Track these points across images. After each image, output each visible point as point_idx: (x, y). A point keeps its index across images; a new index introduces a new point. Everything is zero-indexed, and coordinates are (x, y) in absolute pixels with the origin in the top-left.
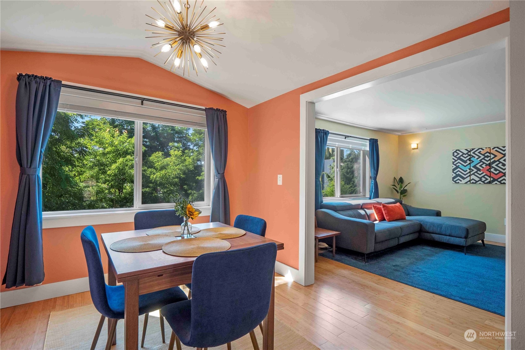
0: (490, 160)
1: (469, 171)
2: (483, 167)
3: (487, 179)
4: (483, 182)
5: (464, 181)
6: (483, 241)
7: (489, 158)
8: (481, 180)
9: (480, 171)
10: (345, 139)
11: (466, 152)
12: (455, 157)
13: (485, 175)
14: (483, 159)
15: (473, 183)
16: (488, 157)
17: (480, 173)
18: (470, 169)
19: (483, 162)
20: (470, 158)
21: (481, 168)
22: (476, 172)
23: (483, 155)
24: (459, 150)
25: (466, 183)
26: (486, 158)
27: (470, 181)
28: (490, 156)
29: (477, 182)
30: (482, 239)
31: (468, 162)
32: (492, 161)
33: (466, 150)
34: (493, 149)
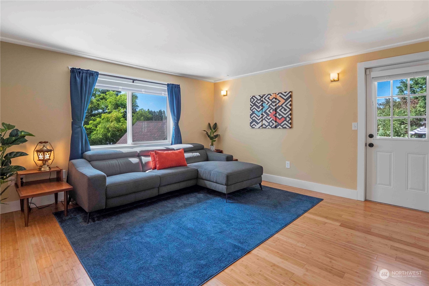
0: (276, 105)
1: (261, 116)
2: (271, 113)
3: (273, 124)
4: (271, 126)
5: (258, 126)
6: (260, 184)
7: (275, 104)
8: (269, 125)
9: (269, 116)
10: (133, 82)
11: (259, 98)
12: (252, 102)
13: (272, 120)
14: (271, 104)
15: (264, 128)
16: (274, 102)
17: (269, 118)
18: (262, 114)
19: (271, 107)
20: (262, 104)
21: (270, 113)
22: (266, 117)
23: (271, 100)
24: (254, 96)
25: (259, 128)
26: (273, 104)
27: (262, 126)
28: (276, 102)
29: (267, 126)
30: (260, 183)
31: (261, 107)
32: (277, 106)
33: (259, 96)
34: (278, 94)
